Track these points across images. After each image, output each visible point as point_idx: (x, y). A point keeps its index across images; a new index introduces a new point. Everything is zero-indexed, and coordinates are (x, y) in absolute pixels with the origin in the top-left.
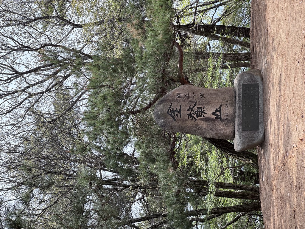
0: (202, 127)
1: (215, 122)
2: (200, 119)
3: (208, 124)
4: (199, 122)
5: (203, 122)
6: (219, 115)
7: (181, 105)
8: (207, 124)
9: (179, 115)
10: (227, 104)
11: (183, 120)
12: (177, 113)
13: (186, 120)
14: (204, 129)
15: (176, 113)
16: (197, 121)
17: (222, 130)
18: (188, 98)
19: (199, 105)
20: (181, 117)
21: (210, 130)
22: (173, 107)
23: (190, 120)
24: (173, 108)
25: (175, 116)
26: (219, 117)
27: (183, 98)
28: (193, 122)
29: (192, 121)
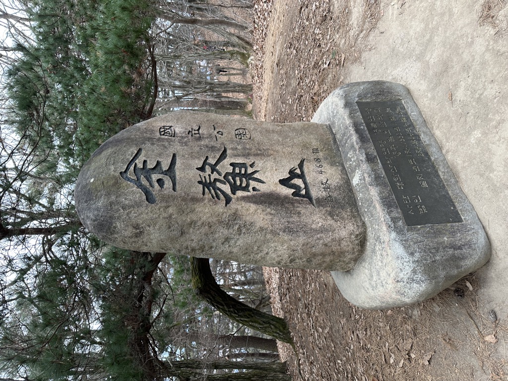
0: (251, 224)
1: (294, 206)
2: (244, 198)
3: (273, 212)
4: (239, 207)
5: (253, 207)
6: (303, 186)
7: (174, 156)
8: (271, 214)
9: (168, 183)
10: (318, 160)
11: (184, 199)
12: (160, 176)
13: (195, 200)
14: (262, 229)
15: (155, 177)
16: (233, 205)
17: (323, 230)
18: (200, 139)
19: (236, 156)
20: (174, 189)
21: (284, 231)
22: (144, 158)
23: (210, 200)
24: (145, 162)
25: (151, 186)
26: (303, 192)
27: (182, 137)
28: (220, 207)
29: (216, 203)
